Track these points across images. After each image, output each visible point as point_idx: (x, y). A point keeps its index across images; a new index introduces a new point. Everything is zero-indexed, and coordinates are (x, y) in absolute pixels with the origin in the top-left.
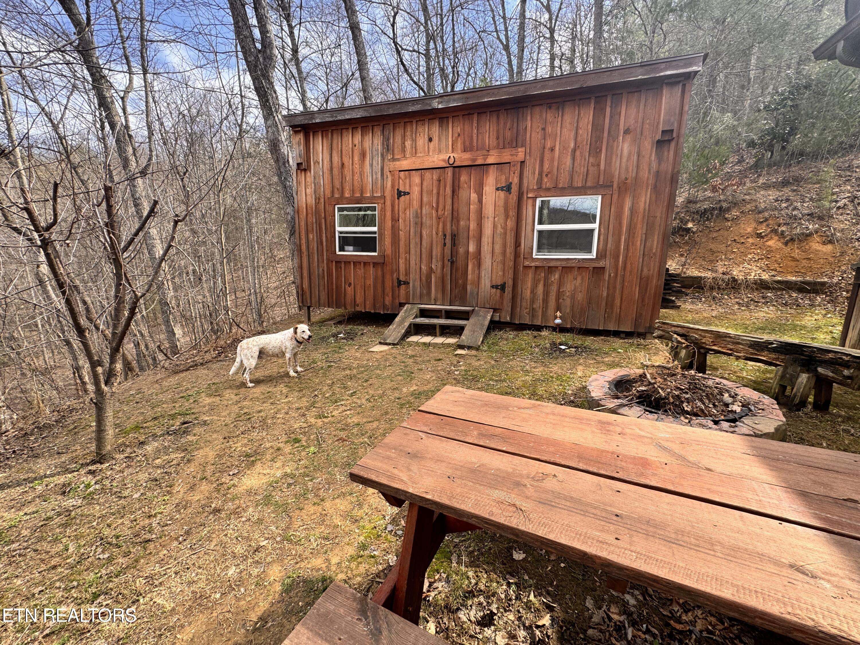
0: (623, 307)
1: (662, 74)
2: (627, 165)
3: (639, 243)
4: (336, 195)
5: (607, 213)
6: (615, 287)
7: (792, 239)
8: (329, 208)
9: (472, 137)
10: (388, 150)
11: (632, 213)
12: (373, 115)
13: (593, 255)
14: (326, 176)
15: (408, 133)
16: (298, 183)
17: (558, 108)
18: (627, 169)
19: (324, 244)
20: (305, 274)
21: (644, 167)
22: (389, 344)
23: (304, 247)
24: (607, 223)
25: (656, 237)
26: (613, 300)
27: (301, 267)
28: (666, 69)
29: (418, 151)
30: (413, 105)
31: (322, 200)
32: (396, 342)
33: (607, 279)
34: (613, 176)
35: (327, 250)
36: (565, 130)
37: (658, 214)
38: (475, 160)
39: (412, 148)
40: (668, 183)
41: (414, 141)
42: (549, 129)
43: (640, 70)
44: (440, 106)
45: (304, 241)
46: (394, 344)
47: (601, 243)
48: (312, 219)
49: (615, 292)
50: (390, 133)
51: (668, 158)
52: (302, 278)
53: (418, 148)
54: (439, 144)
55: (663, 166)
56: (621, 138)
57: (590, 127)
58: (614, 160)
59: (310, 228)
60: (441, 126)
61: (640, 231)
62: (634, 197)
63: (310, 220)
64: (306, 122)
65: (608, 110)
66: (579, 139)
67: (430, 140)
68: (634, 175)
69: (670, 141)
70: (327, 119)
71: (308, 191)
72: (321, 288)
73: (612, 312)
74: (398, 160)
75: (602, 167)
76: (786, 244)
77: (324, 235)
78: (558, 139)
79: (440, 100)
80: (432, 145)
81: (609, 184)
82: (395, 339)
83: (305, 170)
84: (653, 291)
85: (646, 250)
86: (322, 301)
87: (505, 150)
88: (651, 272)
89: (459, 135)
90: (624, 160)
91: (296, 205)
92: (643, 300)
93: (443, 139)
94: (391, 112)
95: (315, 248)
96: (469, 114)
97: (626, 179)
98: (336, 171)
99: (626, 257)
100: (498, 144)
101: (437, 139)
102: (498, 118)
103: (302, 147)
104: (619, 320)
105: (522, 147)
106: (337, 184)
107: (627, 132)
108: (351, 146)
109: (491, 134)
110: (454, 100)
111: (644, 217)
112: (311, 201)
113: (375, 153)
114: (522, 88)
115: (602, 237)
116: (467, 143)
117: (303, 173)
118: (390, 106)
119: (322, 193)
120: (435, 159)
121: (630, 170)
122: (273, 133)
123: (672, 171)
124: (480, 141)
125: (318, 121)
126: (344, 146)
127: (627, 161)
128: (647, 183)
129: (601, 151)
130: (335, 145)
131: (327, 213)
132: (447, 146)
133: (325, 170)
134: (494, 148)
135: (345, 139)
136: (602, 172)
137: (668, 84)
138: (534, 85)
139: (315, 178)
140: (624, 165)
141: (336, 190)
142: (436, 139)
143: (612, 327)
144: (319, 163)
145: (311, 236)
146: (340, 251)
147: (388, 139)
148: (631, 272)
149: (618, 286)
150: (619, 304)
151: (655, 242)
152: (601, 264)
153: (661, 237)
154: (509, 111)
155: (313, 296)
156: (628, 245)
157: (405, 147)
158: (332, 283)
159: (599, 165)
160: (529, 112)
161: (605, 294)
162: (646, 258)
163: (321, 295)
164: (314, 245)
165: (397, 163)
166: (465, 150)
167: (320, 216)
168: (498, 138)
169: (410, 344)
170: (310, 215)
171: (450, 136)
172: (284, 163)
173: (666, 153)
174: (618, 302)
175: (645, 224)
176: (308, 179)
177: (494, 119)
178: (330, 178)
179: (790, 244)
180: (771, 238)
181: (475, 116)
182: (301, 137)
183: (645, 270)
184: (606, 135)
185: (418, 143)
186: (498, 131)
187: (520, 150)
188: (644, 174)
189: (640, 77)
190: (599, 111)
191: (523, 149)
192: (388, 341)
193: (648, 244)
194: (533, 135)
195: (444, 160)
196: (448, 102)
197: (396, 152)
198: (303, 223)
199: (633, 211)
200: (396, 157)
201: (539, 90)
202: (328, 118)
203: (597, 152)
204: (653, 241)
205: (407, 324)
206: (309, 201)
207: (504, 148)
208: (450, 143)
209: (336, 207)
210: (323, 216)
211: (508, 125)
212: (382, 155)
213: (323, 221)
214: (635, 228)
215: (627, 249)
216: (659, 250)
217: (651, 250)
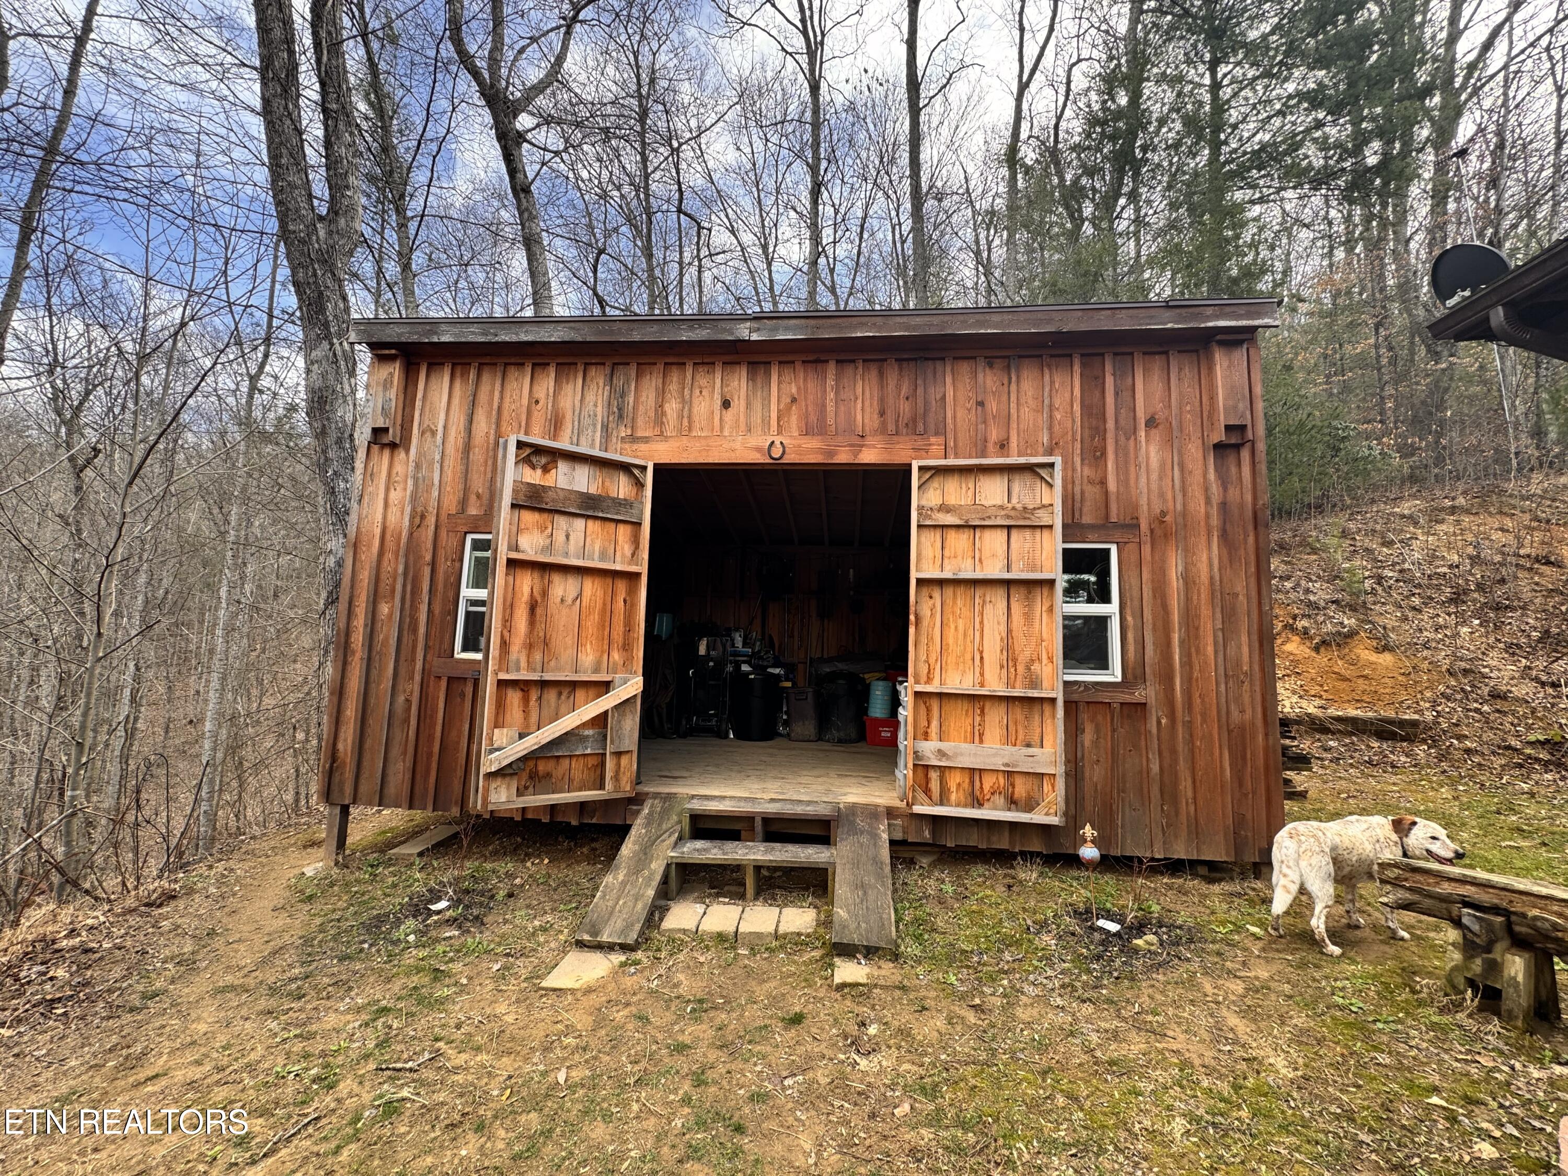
0: (1200, 803)
1: (1211, 324)
2: (1160, 488)
3: (1210, 649)
4: (473, 511)
5: (1135, 582)
6: (1174, 751)
7: (1324, 642)
8: (448, 541)
9: (824, 406)
10: (621, 417)
11: (1186, 583)
12: (593, 339)
13: (1114, 674)
14: (450, 462)
15: (673, 387)
16: (369, 475)
17: (1008, 368)
18: (1162, 495)
19: (422, 630)
20: (351, 711)
21: (1196, 492)
22: (610, 948)
23: (358, 638)
24: (1136, 603)
25: (1244, 639)
26: (1175, 783)
27: (339, 692)
28: (1217, 317)
29: (697, 425)
30: (691, 328)
31: (431, 520)
32: (631, 939)
33: (1154, 730)
34: (1136, 507)
35: (427, 648)
36: (1025, 410)
37: (1240, 588)
38: (831, 454)
39: (681, 417)
40: (1250, 527)
41: (686, 402)
42: (992, 406)
43: (1168, 314)
44: (755, 337)
45: (360, 622)
46: (624, 948)
47: (1131, 648)
48: (394, 565)
49: (1175, 761)
50: (628, 382)
51: (1240, 478)
52: (337, 721)
53: (696, 418)
54: (748, 416)
55: (1233, 494)
56: (1143, 434)
57: (1077, 407)
58: (1132, 476)
59: (384, 587)
60: (751, 377)
61: (1209, 623)
62: (1186, 550)
63: (387, 567)
64: (415, 338)
65: (1109, 381)
66: (1056, 428)
67: (726, 404)
68: (1179, 507)
69: (1237, 447)
70: (471, 338)
71: (394, 496)
72: (395, 751)
73: (1177, 813)
74: (646, 440)
75: (1112, 485)
76: (1317, 649)
77: (424, 608)
78: (1014, 425)
79: (755, 325)
80: (729, 415)
81: (1128, 521)
82: (629, 926)
83: (393, 446)
84: (1261, 762)
85: (1229, 666)
86: (391, 790)
87: (901, 439)
88: (1248, 715)
89: (794, 400)
90: (1154, 476)
91: (352, 530)
92: (1241, 784)
93: (757, 405)
94: (636, 337)
95: (393, 642)
96: (817, 361)
97: (1163, 513)
98: (477, 455)
99: (1188, 680)
100: (884, 425)
101: (743, 403)
102: (881, 374)
103: (392, 394)
104: (1196, 832)
105: (937, 434)
106: (478, 484)
107: (1151, 423)
108: (525, 402)
109: (867, 403)
110: (787, 329)
111: (1213, 592)
112: (400, 520)
113: (586, 421)
114: (936, 320)
115: (1130, 636)
116: (813, 418)
117: (387, 453)
118: (635, 325)
119: (433, 504)
120: (737, 445)
121: (1169, 496)
122: (324, 376)
123: (1255, 504)
124: (842, 416)
125: (445, 338)
126: (507, 400)
127: (1161, 478)
128: (1208, 525)
129: (1104, 453)
130: (483, 396)
131: (441, 553)
132: (766, 422)
133: (450, 449)
134: (875, 432)
135: (512, 385)
136: (1113, 498)
137: (1222, 343)
138: (961, 318)
139: (418, 466)
140: (1154, 486)
141: (473, 498)
142: (739, 404)
143: (1180, 852)
144: (434, 433)
145: (384, 609)
146: (465, 649)
147: (623, 395)
148: (1204, 715)
149: (1180, 747)
150: (1190, 794)
151: (1245, 650)
152: (1138, 695)
153: (1255, 637)
154: (905, 364)
155: (365, 774)
156: (1189, 655)
157: (664, 414)
158: (431, 738)
159: (1103, 482)
160: (948, 369)
161: (1155, 768)
162: (1231, 684)
163: (391, 771)
164: (389, 634)
165: (643, 447)
166: (807, 431)
167: (420, 557)
168: (882, 413)
169: (676, 943)
170: (389, 556)
171: (774, 399)
172: (339, 441)
173: (1233, 470)
174: (1186, 786)
175: (1218, 610)
176: (399, 468)
177: (874, 373)
178: (460, 468)
179: (1322, 650)
180: (1288, 640)
181: (831, 368)
182: (395, 370)
183: (1235, 714)
184: (1110, 424)
185: (695, 410)
186: (882, 400)
187: (933, 440)
188: (1198, 506)
189: (1169, 326)
190: (1093, 383)
191: (941, 440)
192: (605, 938)
193: (1231, 652)
194: (959, 415)
195: (759, 449)
196: (775, 329)
197: (640, 422)
198: (365, 576)
199: (1188, 580)
200: (640, 434)
201: (970, 327)
202: (474, 335)
203: (1096, 458)
204: (1239, 647)
205: (657, 867)
206: (392, 518)
207: (897, 434)
208: (774, 415)
209: (469, 538)
210: (428, 557)
211: (904, 391)
212: (605, 428)
213: (427, 571)
214: (1198, 617)
215: (1187, 663)
216: (1256, 668)
217: (1238, 664)
